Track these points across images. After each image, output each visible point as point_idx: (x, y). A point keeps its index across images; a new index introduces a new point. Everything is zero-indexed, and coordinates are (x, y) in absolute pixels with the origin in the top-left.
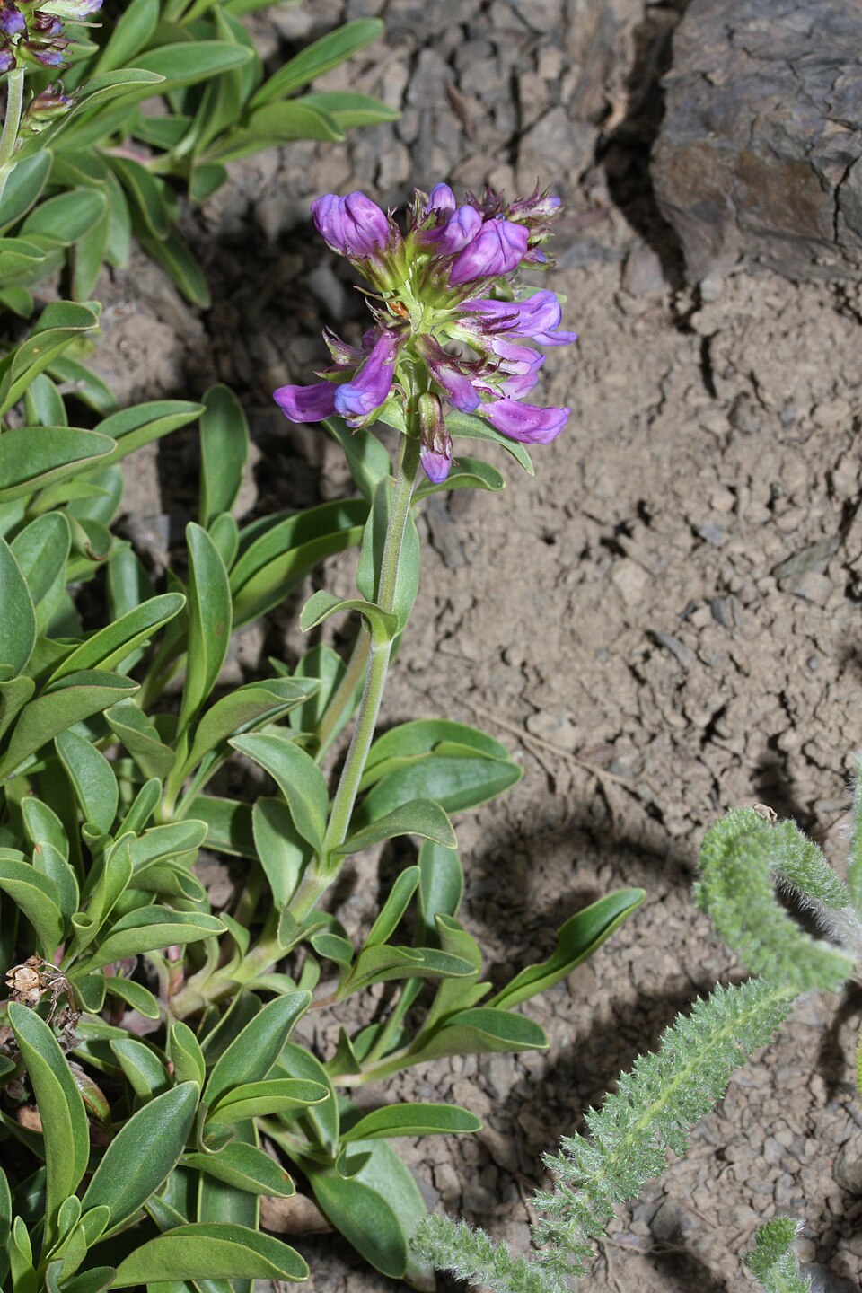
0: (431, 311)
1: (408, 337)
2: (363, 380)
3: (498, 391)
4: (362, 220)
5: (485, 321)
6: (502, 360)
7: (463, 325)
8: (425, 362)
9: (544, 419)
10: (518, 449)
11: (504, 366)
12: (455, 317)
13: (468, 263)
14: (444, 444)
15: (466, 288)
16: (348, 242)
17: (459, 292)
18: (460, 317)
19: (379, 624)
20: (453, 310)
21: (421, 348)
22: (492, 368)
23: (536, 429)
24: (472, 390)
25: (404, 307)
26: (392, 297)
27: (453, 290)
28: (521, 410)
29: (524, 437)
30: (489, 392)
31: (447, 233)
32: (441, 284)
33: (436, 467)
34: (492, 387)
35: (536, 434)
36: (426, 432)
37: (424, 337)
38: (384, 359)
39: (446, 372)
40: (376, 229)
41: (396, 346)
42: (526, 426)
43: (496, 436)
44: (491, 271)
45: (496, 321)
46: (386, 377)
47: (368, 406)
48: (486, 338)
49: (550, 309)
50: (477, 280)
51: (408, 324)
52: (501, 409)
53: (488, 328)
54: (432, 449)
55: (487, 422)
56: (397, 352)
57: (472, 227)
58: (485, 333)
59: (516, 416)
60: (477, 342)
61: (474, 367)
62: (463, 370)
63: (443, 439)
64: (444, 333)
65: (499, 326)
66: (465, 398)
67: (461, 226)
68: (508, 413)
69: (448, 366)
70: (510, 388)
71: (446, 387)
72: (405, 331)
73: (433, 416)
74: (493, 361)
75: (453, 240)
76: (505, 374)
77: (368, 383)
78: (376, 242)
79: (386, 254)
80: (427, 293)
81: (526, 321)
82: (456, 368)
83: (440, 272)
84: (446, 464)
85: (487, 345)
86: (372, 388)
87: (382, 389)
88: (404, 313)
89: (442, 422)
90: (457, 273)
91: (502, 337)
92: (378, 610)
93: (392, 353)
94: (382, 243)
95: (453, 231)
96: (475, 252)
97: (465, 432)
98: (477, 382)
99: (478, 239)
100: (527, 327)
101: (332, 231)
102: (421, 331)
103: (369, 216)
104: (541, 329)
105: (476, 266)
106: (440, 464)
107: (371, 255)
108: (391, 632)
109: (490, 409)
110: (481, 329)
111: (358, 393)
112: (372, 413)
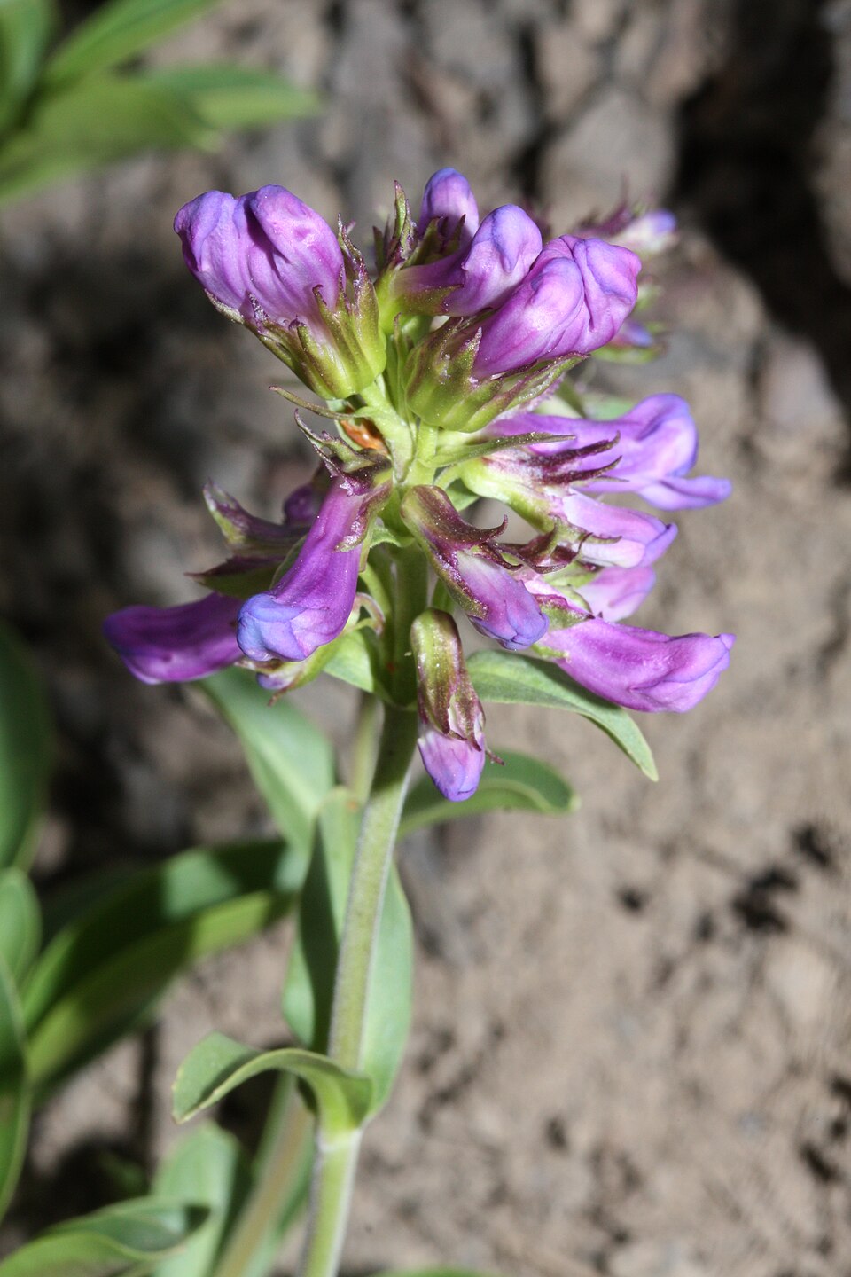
0: (431, 439)
1: (386, 493)
2: (296, 585)
3: (577, 603)
4: (286, 243)
5: (544, 455)
6: (585, 536)
7: (502, 467)
8: (426, 544)
9: (679, 661)
10: (621, 723)
11: (590, 551)
12: (483, 446)
13: (515, 328)
14: (469, 717)
15: (508, 387)
16: (255, 294)
17: (494, 392)
18: (495, 447)
19: (332, 1097)
20: (478, 434)
21: (415, 516)
22: (565, 555)
23: (664, 679)
24: (528, 602)
25: (374, 431)
26: (347, 410)
27: (483, 389)
28: (628, 642)
29: (636, 698)
30: (562, 606)
31: (468, 267)
32: (457, 375)
33: (454, 767)
34: (566, 594)
35: (664, 692)
36: (431, 693)
37: (424, 494)
38: (339, 540)
39: (470, 564)
40: (315, 261)
41: (364, 511)
42: (643, 674)
43: (571, 698)
44: (563, 347)
45: (569, 455)
46: (344, 580)
47: (310, 640)
48: (549, 491)
49: (676, 432)
50: (533, 366)
51: (384, 465)
52: (588, 641)
53: (552, 469)
54: (445, 729)
55: (554, 671)
56: (365, 525)
57: (521, 251)
58: (547, 481)
59: (621, 655)
60: (531, 502)
61: (530, 554)
62: (507, 558)
63: (466, 706)
64: (460, 486)
65: (574, 466)
66: (515, 618)
67: (500, 252)
68: (602, 648)
69: (476, 550)
70: (598, 598)
71: (471, 595)
72: (381, 480)
73: (443, 661)
74: (566, 539)
75: (481, 280)
76: (591, 568)
77: (308, 590)
78: (315, 290)
79: (337, 316)
80: (424, 396)
81: (631, 456)
82: (493, 556)
83: (455, 350)
84: (475, 761)
85: (553, 507)
86: (315, 602)
87: (337, 603)
88: (376, 444)
89: (462, 671)
90: (491, 352)
91: (582, 491)
92: (332, 1070)
93: (356, 526)
94: (329, 291)
95: (481, 261)
96: (530, 301)
97: (510, 690)
98: (537, 585)
99: (536, 276)
100: (633, 469)
101: (221, 273)
102: (414, 479)
103: (301, 234)
104: (658, 472)
105: (533, 334)
106: (463, 761)
107: (304, 320)
108: (358, 1111)
109: (563, 644)
110: (538, 472)
111: (288, 612)
112: (312, 659)
